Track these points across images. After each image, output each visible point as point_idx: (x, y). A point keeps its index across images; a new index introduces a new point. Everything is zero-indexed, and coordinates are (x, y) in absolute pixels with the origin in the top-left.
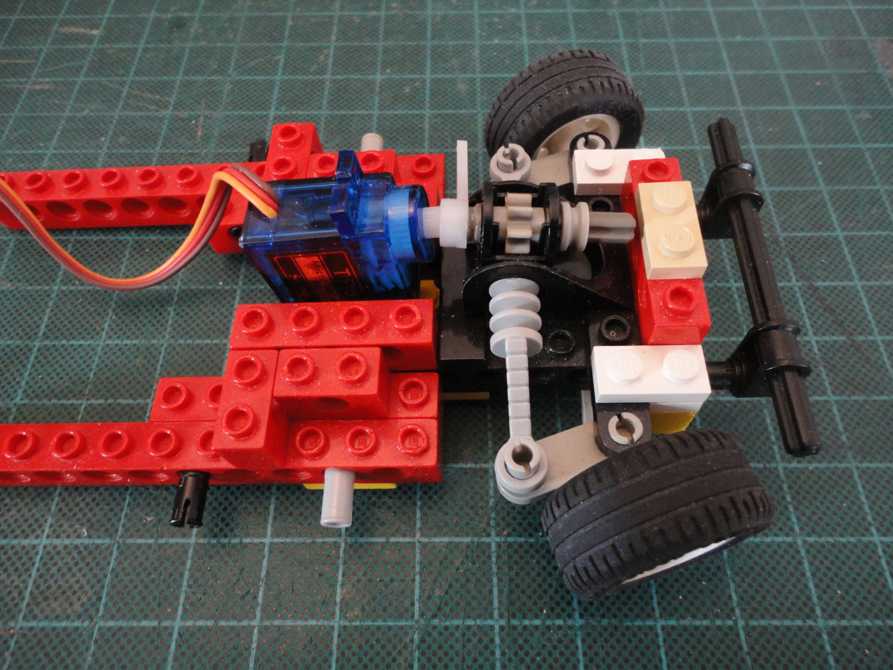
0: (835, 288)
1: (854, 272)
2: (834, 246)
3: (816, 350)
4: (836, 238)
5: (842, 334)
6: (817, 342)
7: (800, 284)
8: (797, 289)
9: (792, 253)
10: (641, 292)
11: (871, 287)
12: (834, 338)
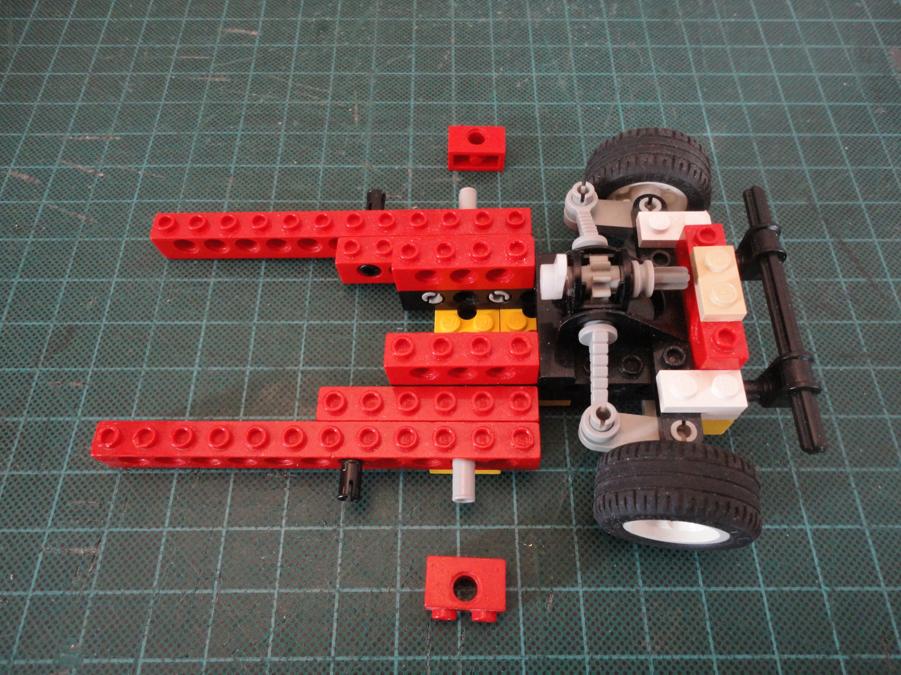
0: (859, 243)
1: (873, 231)
2: (857, 212)
3: (844, 288)
4: (859, 206)
5: (863, 277)
6: (845, 282)
7: (832, 240)
8: (830, 244)
9: (827, 217)
10: (694, 329)
11: (885, 243)
12: (858, 280)
